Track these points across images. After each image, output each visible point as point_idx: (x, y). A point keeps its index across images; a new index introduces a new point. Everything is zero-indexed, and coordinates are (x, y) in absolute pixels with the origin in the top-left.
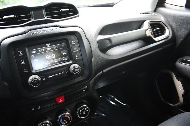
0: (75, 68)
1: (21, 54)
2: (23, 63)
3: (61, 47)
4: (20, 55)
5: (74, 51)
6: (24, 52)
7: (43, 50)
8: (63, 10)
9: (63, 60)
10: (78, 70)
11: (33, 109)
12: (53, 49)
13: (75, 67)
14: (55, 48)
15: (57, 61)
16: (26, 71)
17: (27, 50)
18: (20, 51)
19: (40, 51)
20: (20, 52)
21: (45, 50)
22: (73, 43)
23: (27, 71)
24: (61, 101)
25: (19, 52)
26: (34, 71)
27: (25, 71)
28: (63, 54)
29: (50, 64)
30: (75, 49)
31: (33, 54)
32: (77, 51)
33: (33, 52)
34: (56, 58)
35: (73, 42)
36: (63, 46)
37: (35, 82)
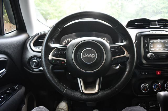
2: (146, 46)
3: (165, 42)
7: (156, 42)
8: (166, 23)
9: (166, 49)
11: (143, 73)
12: (161, 42)
14: (162, 42)
15: (162, 49)
17: (149, 40)
19: (154, 42)
20: (146, 40)
21: (157, 42)
23: (147, 51)
24: (159, 73)
28: (166, 46)
29: (158, 50)
31: (151, 43)
33: (151, 42)
34: (162, 47)
36: (166, 42)
37: (152, 56)
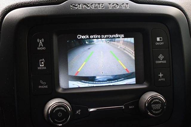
0: (152, 100)
1: (41, 46)
2: (42, 66)
4: (38, 48)
5: (158, 62)
6: (48, 44)
10: (158, 106)
13: (153, 98)
16: (44, 86)
17: (55, 39)
18: (40, 39)
20: (41, 42)
22: (159, 42)
23: (46, 87)
25: (38, 40)
26: (60, 90)
27: (42, 85)
30: (161, 57)
32: (165, 62)
35: (158, 39)
37: (60, 114)
